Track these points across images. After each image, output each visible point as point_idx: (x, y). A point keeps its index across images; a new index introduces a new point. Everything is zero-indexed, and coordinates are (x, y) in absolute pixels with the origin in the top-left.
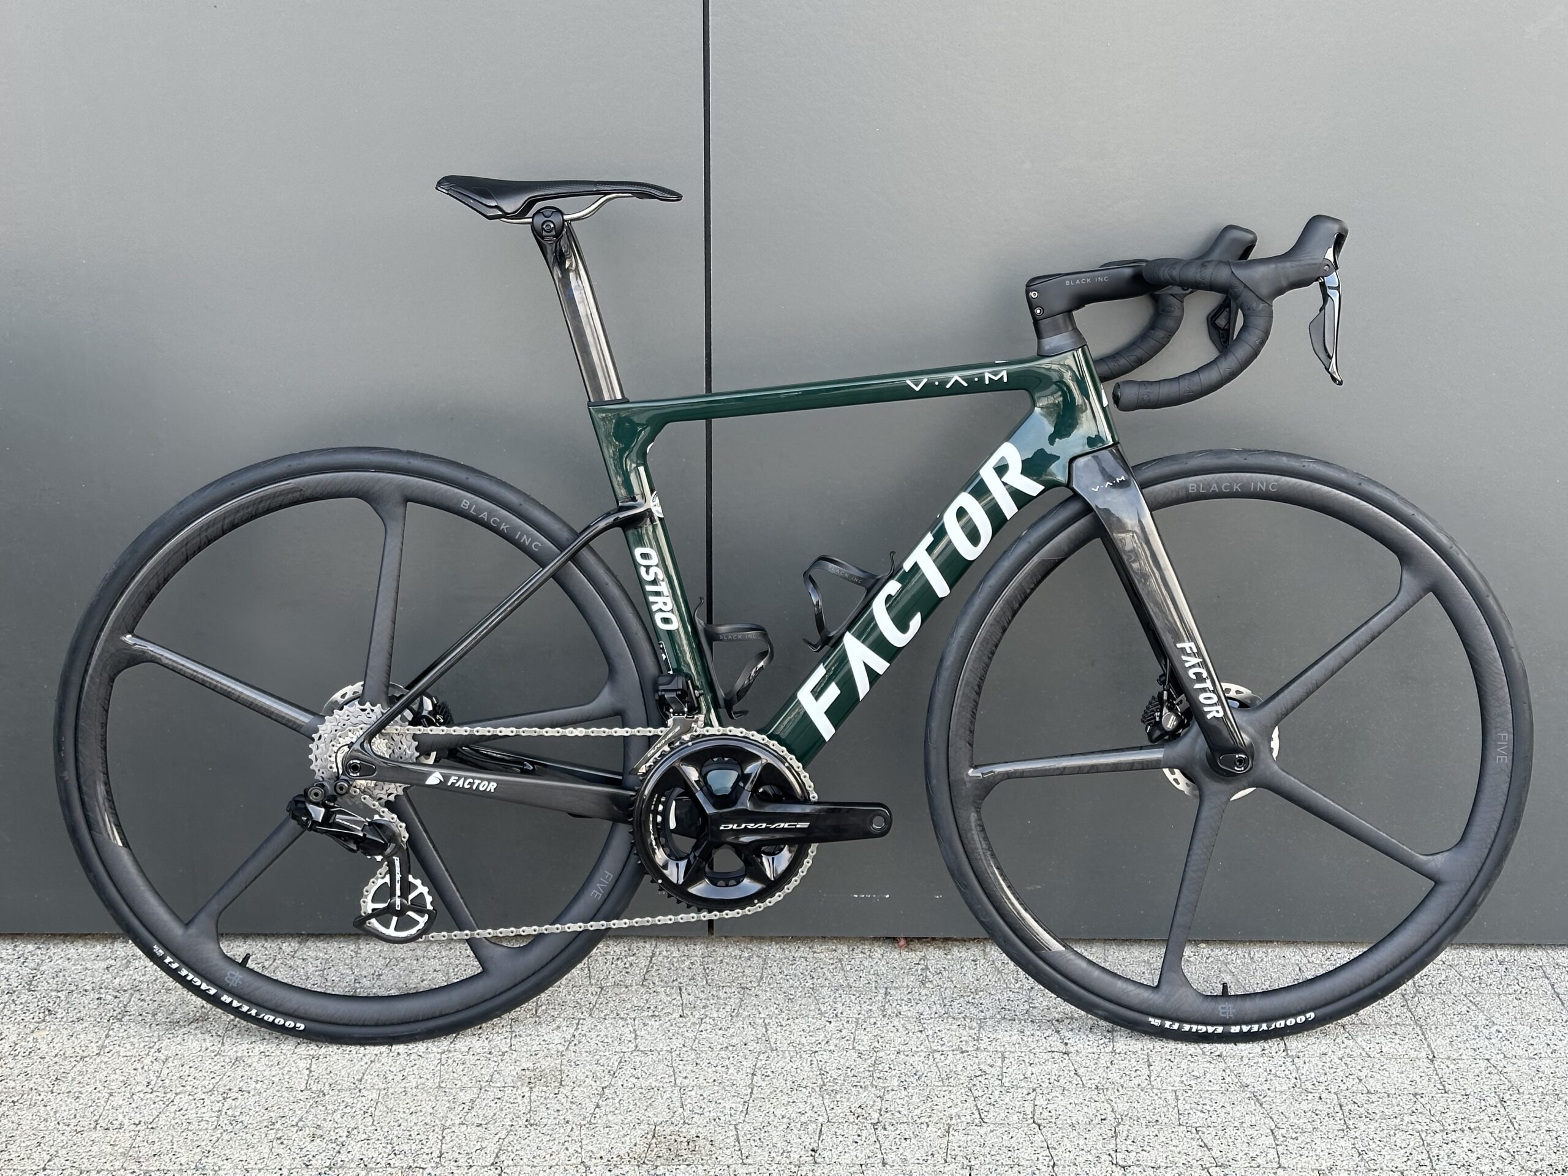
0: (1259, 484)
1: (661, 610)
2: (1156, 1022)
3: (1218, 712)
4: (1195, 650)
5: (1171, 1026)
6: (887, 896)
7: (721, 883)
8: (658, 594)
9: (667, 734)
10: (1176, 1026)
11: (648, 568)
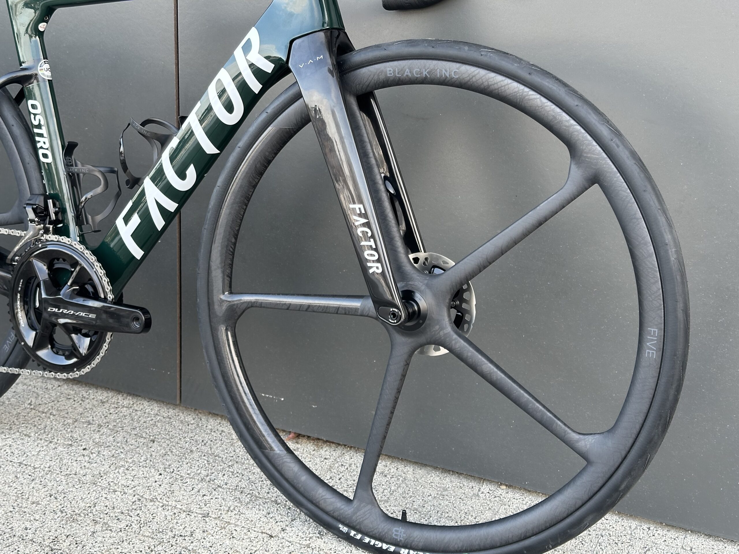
0: (444, 71)
1: (41, 148)
2: (344, 529)
3: (377, 268)
4: (363, 212)
5: (354, 535)
6: (283, 399)
7: (61, 352)
8: (41, 135)
9: (25, 236)
10: (359, 536)
11: (35, 115)
